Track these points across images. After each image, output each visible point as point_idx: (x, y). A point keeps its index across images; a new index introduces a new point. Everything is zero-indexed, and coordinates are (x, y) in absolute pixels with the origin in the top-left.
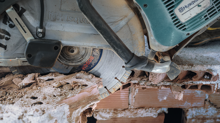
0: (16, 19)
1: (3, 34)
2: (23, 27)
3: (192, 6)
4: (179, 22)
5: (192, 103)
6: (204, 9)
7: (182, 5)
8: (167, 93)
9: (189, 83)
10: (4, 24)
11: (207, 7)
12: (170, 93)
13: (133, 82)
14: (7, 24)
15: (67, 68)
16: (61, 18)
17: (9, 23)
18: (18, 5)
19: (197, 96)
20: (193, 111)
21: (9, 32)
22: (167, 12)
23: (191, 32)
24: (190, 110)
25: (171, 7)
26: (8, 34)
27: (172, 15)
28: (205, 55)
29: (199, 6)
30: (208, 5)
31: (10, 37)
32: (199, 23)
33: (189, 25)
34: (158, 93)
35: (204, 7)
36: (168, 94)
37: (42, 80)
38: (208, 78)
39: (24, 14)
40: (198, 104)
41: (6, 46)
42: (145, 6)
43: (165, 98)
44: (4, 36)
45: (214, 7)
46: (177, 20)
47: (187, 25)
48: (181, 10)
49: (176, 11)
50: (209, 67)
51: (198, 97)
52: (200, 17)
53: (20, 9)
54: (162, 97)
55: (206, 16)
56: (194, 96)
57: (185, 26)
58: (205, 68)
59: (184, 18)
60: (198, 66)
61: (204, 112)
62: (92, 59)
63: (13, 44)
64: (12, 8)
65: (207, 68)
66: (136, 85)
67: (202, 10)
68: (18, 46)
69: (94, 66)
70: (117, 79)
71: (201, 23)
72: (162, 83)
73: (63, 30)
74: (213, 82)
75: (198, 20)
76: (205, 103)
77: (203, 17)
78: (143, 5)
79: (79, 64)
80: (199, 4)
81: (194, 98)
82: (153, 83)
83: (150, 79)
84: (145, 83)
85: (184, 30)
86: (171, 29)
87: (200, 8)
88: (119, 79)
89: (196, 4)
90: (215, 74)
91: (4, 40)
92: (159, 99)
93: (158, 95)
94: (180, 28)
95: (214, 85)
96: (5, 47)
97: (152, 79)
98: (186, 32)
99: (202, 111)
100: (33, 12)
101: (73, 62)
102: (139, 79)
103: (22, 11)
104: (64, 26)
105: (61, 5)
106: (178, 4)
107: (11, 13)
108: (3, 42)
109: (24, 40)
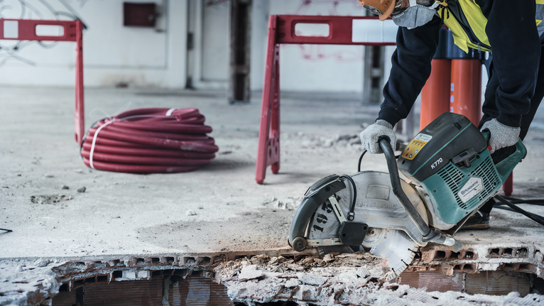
0: (335, 205)
2: (340, 212)
3: (471, 189)
4: (462, 202)
7: (463, 189)
9: (455, 262)
10: (323, 210)
14: (325, 210)
17: (328, 208)
18: (336, 194)
21: (327, 217)
22: (453, 194)
23: (469, 211)
25: (455, 191)
27: (456, 197)
30: (482, 189)
31: (327, 221)
32: (476, 202)
33: (468, 205)
35: (479, 190)
38: (470, 256)
39: (340, 201)
42: (434, 191)
44: (322, 220)
45: (485, 190)
46: (460, 200)
48: (463, 193)
49: (459, 194)
50: (470, 246)
53: (337, 197)
55: (480, 197)
57: (465, 205)
58: (467, 248)
59: (464, 199)
63: (328, 227)
64: (334, 196)
67: (478, 193)
68: (333, 228)
72: (432, 263)
73: (368, 214)
74: (474, 261)
75: (475, 200)
77: (478, 198)
80: (476, 188)
82: (425, 262)
85: (465, 208)
86: (455, 208)
87: (476, 191)
89: (473, 188)
90: (475, 252)
91: (322, 223)
94: (462, 208)
95: (475, 263)
96: (322, 229)
98: (466, 211)
100: (346, 200)
103: (338, 199)
104: (368, 211)
105: (367, 193)
106: (461, 188)
107: (332, 200)
108: (321, 225)
109: (338, 223)
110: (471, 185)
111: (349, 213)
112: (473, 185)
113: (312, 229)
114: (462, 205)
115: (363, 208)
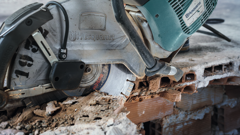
0: (42, 42)
1: (25, 61)
2: (48, 50)
3: (194, 11)
4: (186, 27)
5: (164, 113)
6: (201, 14)
7: (187, 12)
8: (144, 107)
10: (26, 49)
11: (203, 12)
12: (147, 106)
13: (135, 94)
14: (29, 49)
15: (80, 91)
16: (80, 38)
17: (32, 47)
18: (41, 28)
19: (168, 104)
20: (167, 119)
21: (32, 58)
22: (177, 18)
23: (191, 35)
24: (164, 119)
26: (31, 59)
27: (181, 21)
28: (177, 62)
29: (198, 11)
30: (204, 10)
31: (33, 63)
32: (198, 26)
33: (192, 29)
34: (138, 108)
35: (201, 12)
36: (146, 107)
37: (66, 104)
38: (190, 79)
39: (47, 36)
40: (169, 112)
41: (29, 73)
42: (156, 16)
43: (144, 113)
44: (26, 63)
45: (206, 12)
46: (184, 24)
47: (191, 29)
48: (187, 16)
49: (184, 18)
50: (191, 68)
51: (168, 106)
52: (199, 21)
53: (44, 31)
54: (141, 112)
55: (202, 20)
56: (165, 105)
57: (189, 30)
59: (188, 22)
60: (183, 68)
61: (175, 118)
62: (102, 77)
63: (36, 70)
64: (38, 30)
65: (190, 70)
66: (137, 97)
67: (200, 15)
68: (41, 72)
69: (104, 84)
70: (123, 94)
71: (199, 26)
72: (159, 90)
73: (82, 49)
74: (194, 82)
75: (198, 24)
76: (174, 110)
77: (200, 21)
78: (155, 15)
79: (92, 83)
80: (199, 10)
81: (166, 107)
82: (152, 91)
83: (150, 88)
84: (146, 93)
85: (188, 33)
86: (178, 33)
87: (199, 13)
88: (124, 93)
89: (196, 10)
91: (26, 67)
92: (139, 115)
93: (138, 110)
94: (186, 33)
95: (195, 84)
96: (27, 75)
97: (152, 88)
98: (188, 36)
99: (173, 118)
100: (55, 33)
101: (87, 82)
102: (139, 90)
103: (45, 34)
104: (83, 45)
105: (80, 24)
106: (185, 11)
107: (37, 36)
108: (25, 69)
109: (47, 64)
110: (194, 7)
111: (60, 50)
112: (197, 6)
113: (14, 75)
114: (186, 30)
115: (77, 42)
